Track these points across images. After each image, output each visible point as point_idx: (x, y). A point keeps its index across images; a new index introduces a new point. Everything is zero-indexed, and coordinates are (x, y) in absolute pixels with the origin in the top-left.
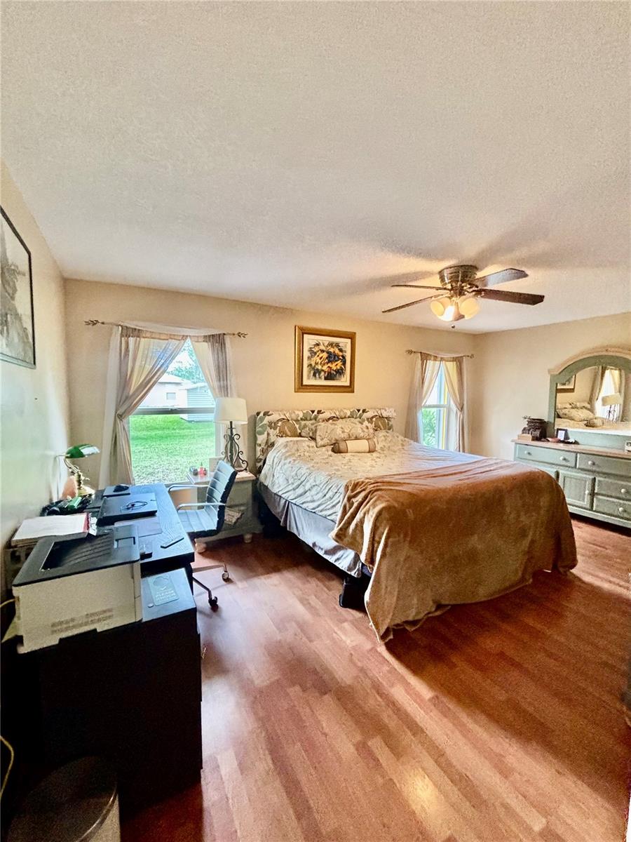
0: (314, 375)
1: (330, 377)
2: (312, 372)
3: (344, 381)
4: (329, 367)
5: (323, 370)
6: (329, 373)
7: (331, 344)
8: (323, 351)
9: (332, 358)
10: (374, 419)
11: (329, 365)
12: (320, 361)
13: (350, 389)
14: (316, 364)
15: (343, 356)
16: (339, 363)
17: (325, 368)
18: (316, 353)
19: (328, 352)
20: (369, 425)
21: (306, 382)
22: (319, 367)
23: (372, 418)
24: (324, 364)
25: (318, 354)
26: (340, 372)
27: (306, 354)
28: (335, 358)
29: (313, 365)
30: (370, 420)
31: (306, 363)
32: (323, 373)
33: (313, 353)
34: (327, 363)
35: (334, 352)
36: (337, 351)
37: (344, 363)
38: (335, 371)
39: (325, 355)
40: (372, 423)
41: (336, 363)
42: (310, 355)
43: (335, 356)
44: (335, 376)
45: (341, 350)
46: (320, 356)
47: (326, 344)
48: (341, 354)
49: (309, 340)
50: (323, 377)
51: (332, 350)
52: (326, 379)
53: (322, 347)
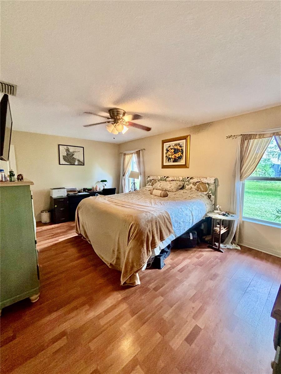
0: (168, 161)
1: (175, 161)
2: (167, 159)
3: (182, 162)
4: (175, 156)
5: (172, 158)
6: (175, 159)
7: (176, 145)
8: (172, 149)
9: (176, 151)
10: (198, 184)
11: (175, 155)
12: (170, 154)
13: (185, 166)
14: (169, 155)
15: (182, 149)
16: (180, 153)
17: (173, 157)
18: (169, 150)
19: (174, 149)
20: (193, 186)
21: (165, 164)
22: (170, 157)
23: (197, 182)
24: (172, 155)
25: (170, 151)
26: (180, 158)
27: (165, 151)
28: (177, 151)
29: (168, 156)
30: (194, 184)
31: (165, 155)
32: (172, 159)
33: (168, 151)
34: (174, 154)
35: (177, 148)
36: (179, 147)
37: (182, 153)
38: (178, 157)
39: (173, 150)
40: (195, 186)
41: (178, 153)
42: (166, 152)
43: (178, 150)
44: (178, 160)
45: (181, 147)
46: (171, 151)
47: (173, 145)
48: (180, 148)
49: (166, 145)
50: (172, 161)
51: (176, 147)
52: (174, 162)
53: (171, 147)
